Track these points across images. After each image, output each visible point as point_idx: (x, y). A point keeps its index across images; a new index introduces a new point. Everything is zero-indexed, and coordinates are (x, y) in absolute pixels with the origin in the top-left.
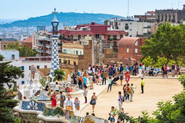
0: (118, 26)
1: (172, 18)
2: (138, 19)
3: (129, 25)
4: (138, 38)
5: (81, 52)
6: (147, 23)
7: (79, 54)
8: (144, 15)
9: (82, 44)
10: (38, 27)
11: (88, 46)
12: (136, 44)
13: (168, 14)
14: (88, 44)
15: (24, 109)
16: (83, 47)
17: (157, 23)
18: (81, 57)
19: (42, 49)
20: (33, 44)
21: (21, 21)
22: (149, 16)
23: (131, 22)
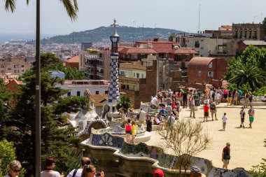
0: (187, 43)
1: (253, 34)
2: (211, 35)
3: (200, 42)
4: (212, 58)
5: (143, 75)
6: (222, 40)
7: (140, 77)
8: (218, 30)
9: (145, 64)
10: (83, 44)
11: (151, 67)
12: (211, 66)
13: (248, 29)
14: (151, 64)
15: (94, 145)
16: (145, 69)
17: (234, 40)
18: (143, 81)
19: (92, 71)
20: (80, 64)
21: (62, 37)
22: (225, 32)
23: (202, 38)
